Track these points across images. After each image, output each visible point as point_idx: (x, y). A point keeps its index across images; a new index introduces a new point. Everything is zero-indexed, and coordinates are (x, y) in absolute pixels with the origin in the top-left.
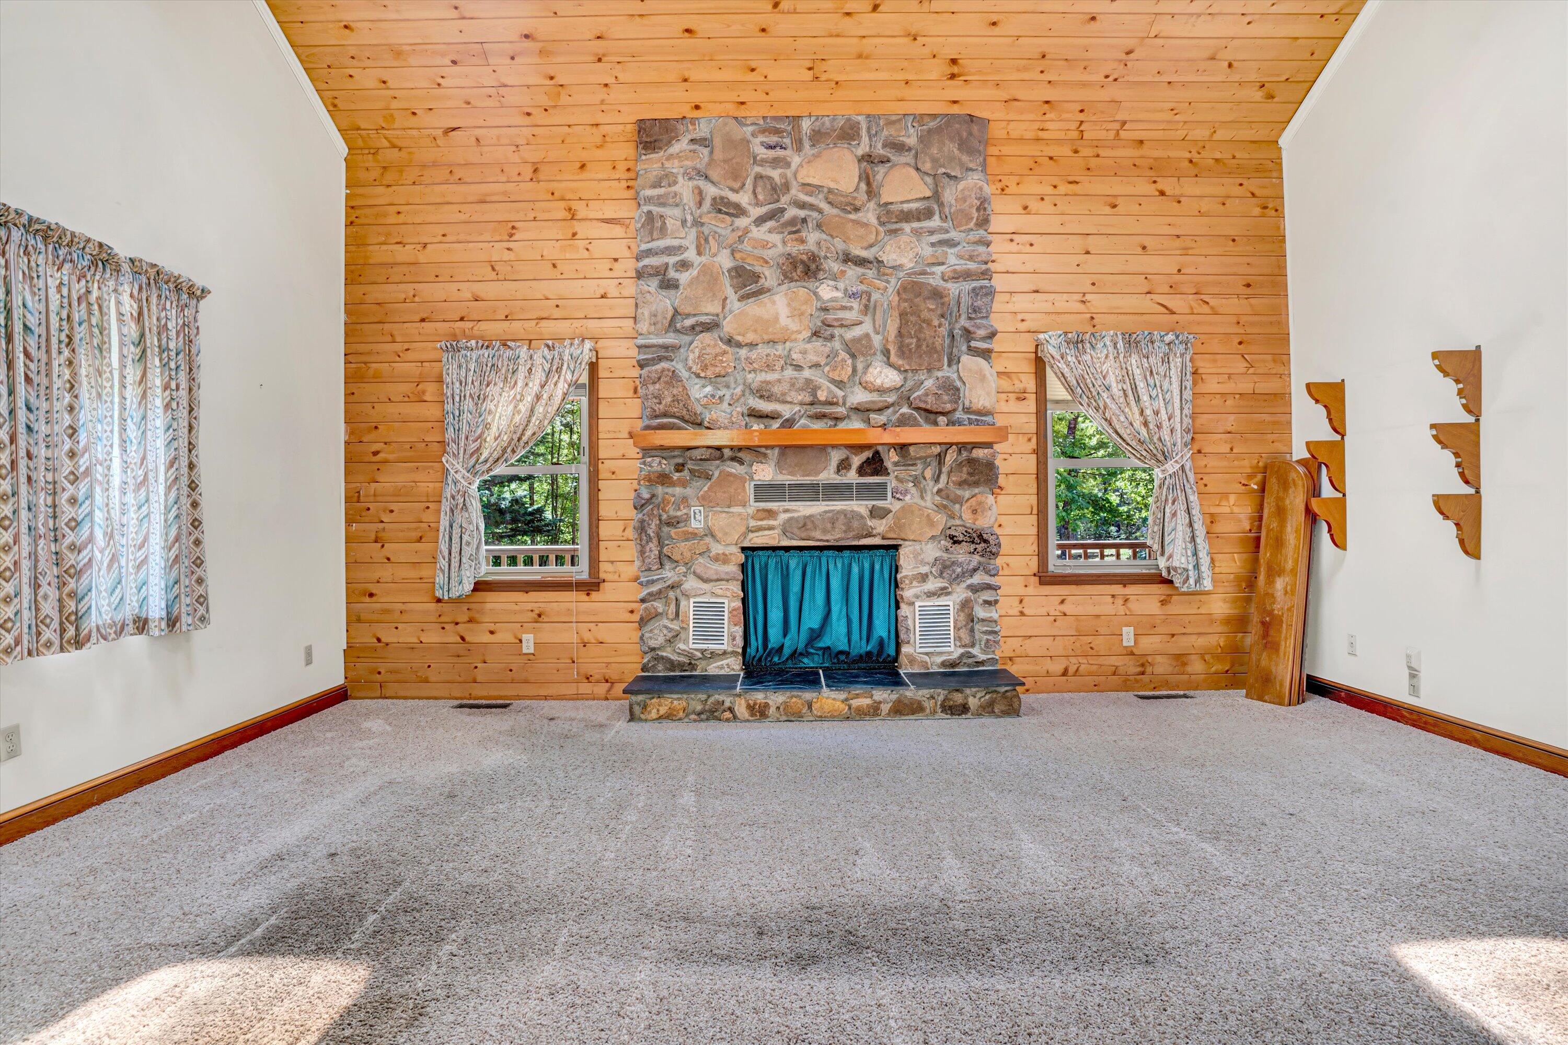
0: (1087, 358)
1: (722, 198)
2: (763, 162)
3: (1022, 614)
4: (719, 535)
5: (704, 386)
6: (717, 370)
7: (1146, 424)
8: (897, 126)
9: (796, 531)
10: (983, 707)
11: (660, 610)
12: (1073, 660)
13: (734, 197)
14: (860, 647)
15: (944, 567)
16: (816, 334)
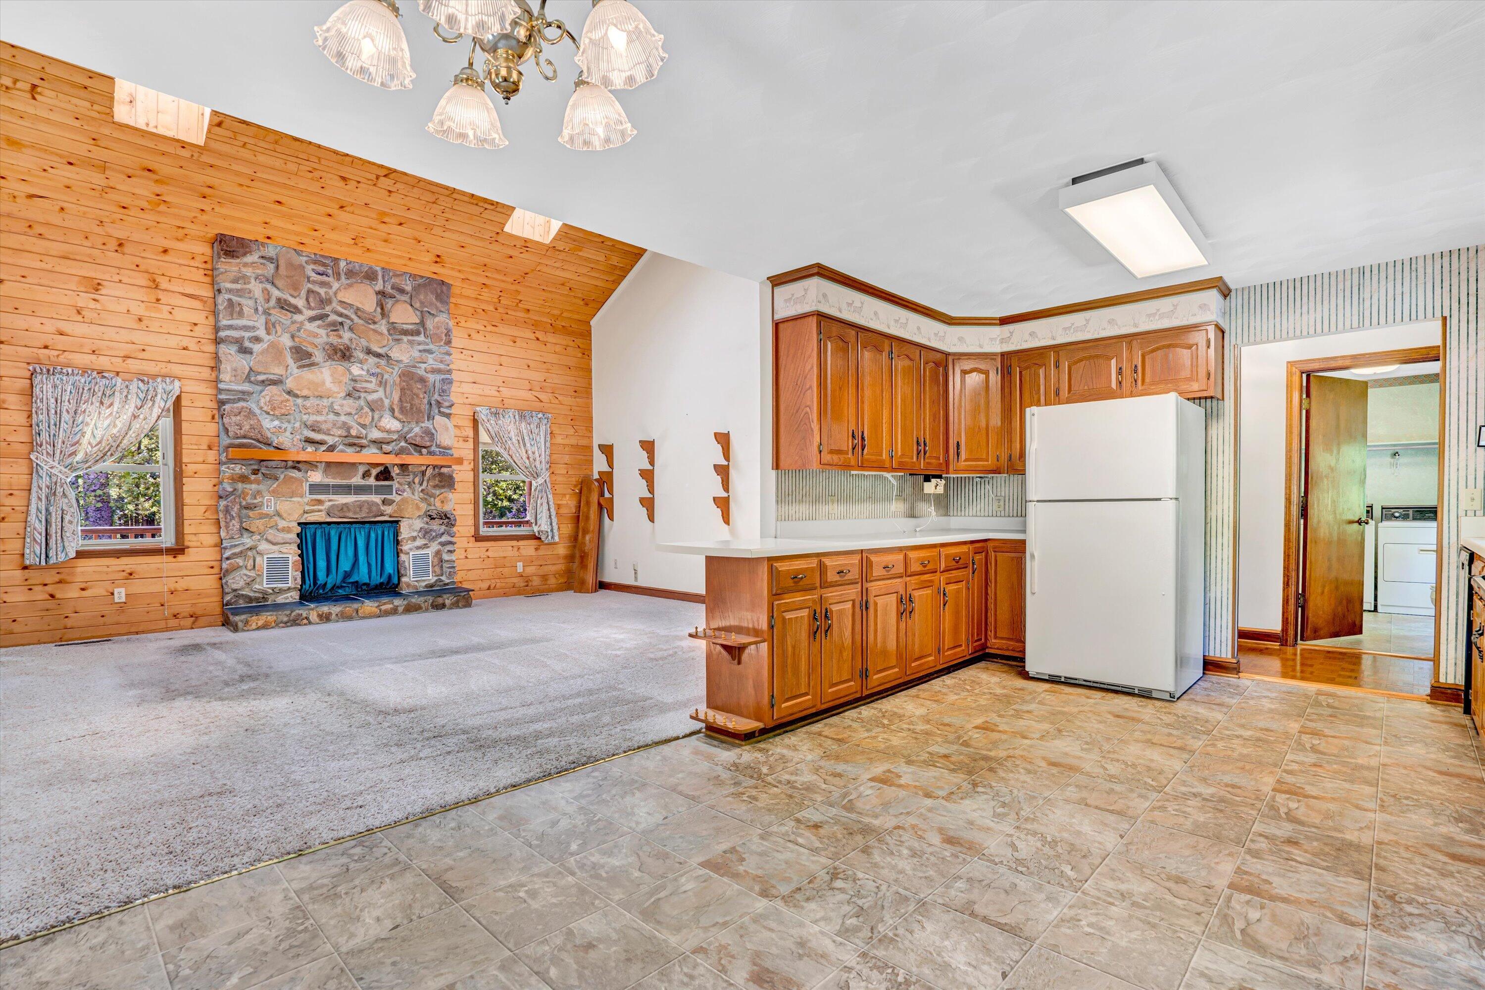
0: (500, 422)
1: (285, 300)
2: (314, 282)
3: (466, 557)
4: (285, 515)
5: (272, 420)
6: (283, 411)
7: (528, 458)
8: (401, 278)
9: (336, 512)
10: (453, 604)
11: (241, 564)
12: (493, 581)
13: (293, 301)
14: (376, 579)
15: (426, 533)
16: (349, 395)
